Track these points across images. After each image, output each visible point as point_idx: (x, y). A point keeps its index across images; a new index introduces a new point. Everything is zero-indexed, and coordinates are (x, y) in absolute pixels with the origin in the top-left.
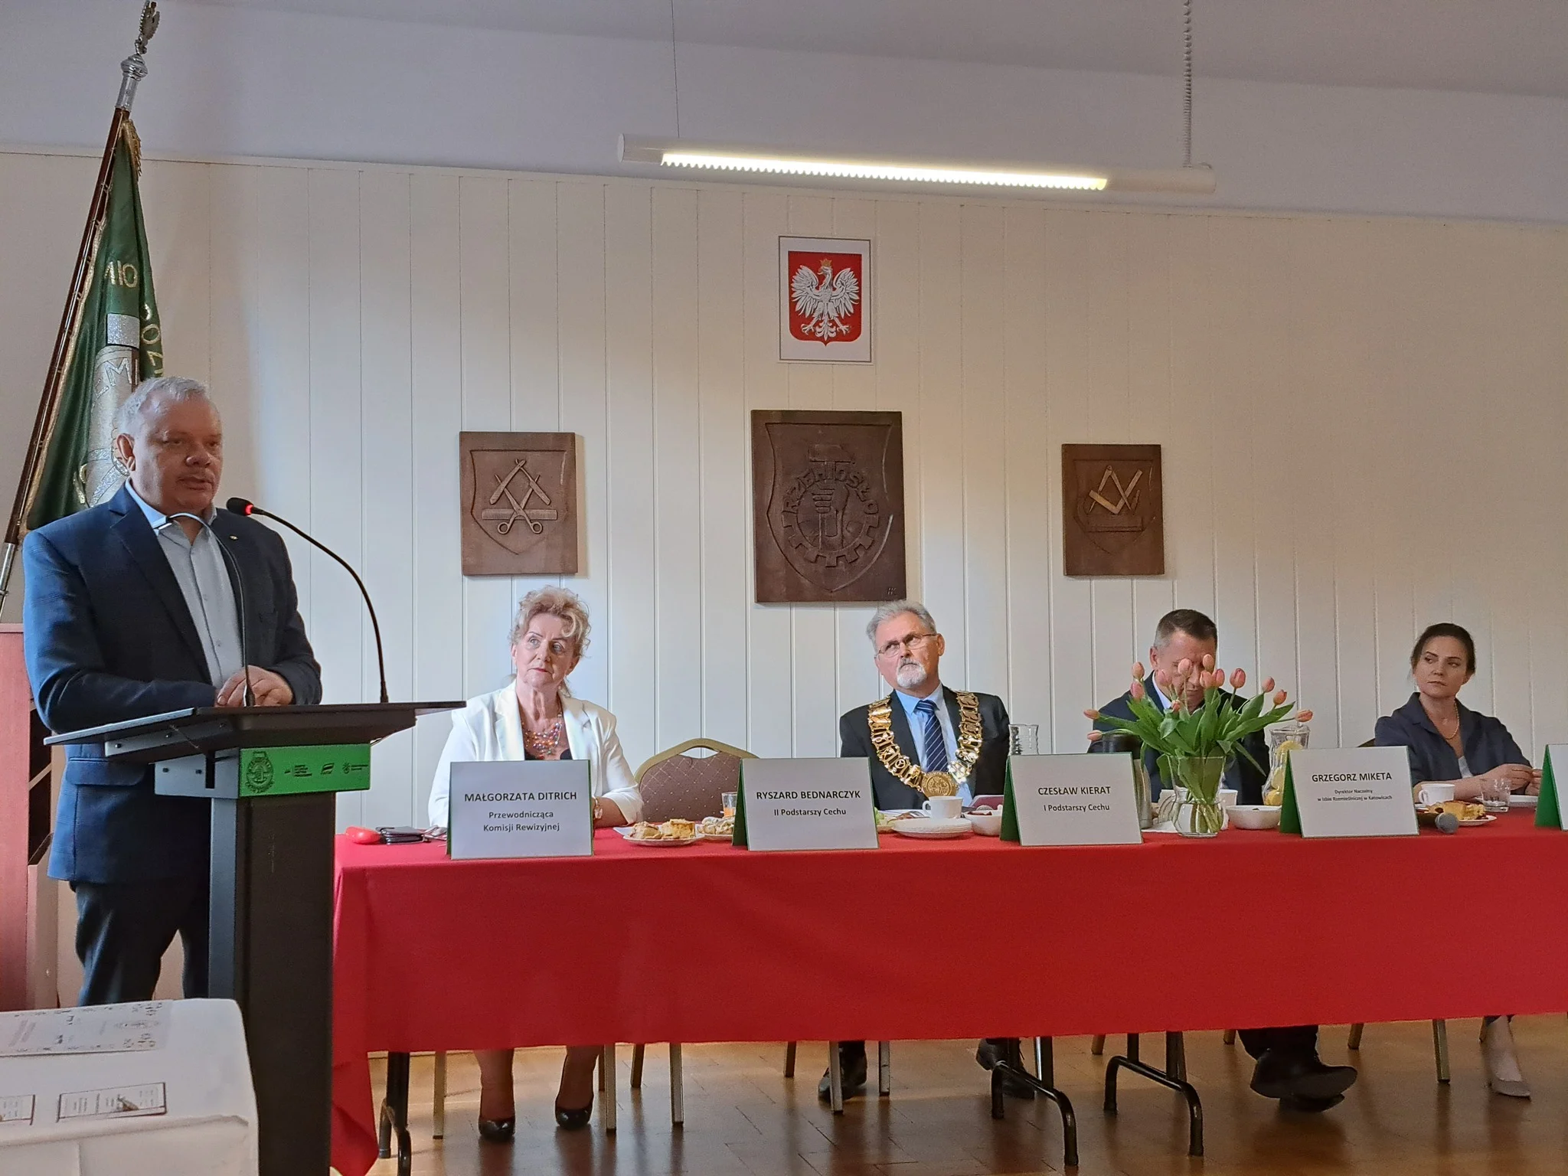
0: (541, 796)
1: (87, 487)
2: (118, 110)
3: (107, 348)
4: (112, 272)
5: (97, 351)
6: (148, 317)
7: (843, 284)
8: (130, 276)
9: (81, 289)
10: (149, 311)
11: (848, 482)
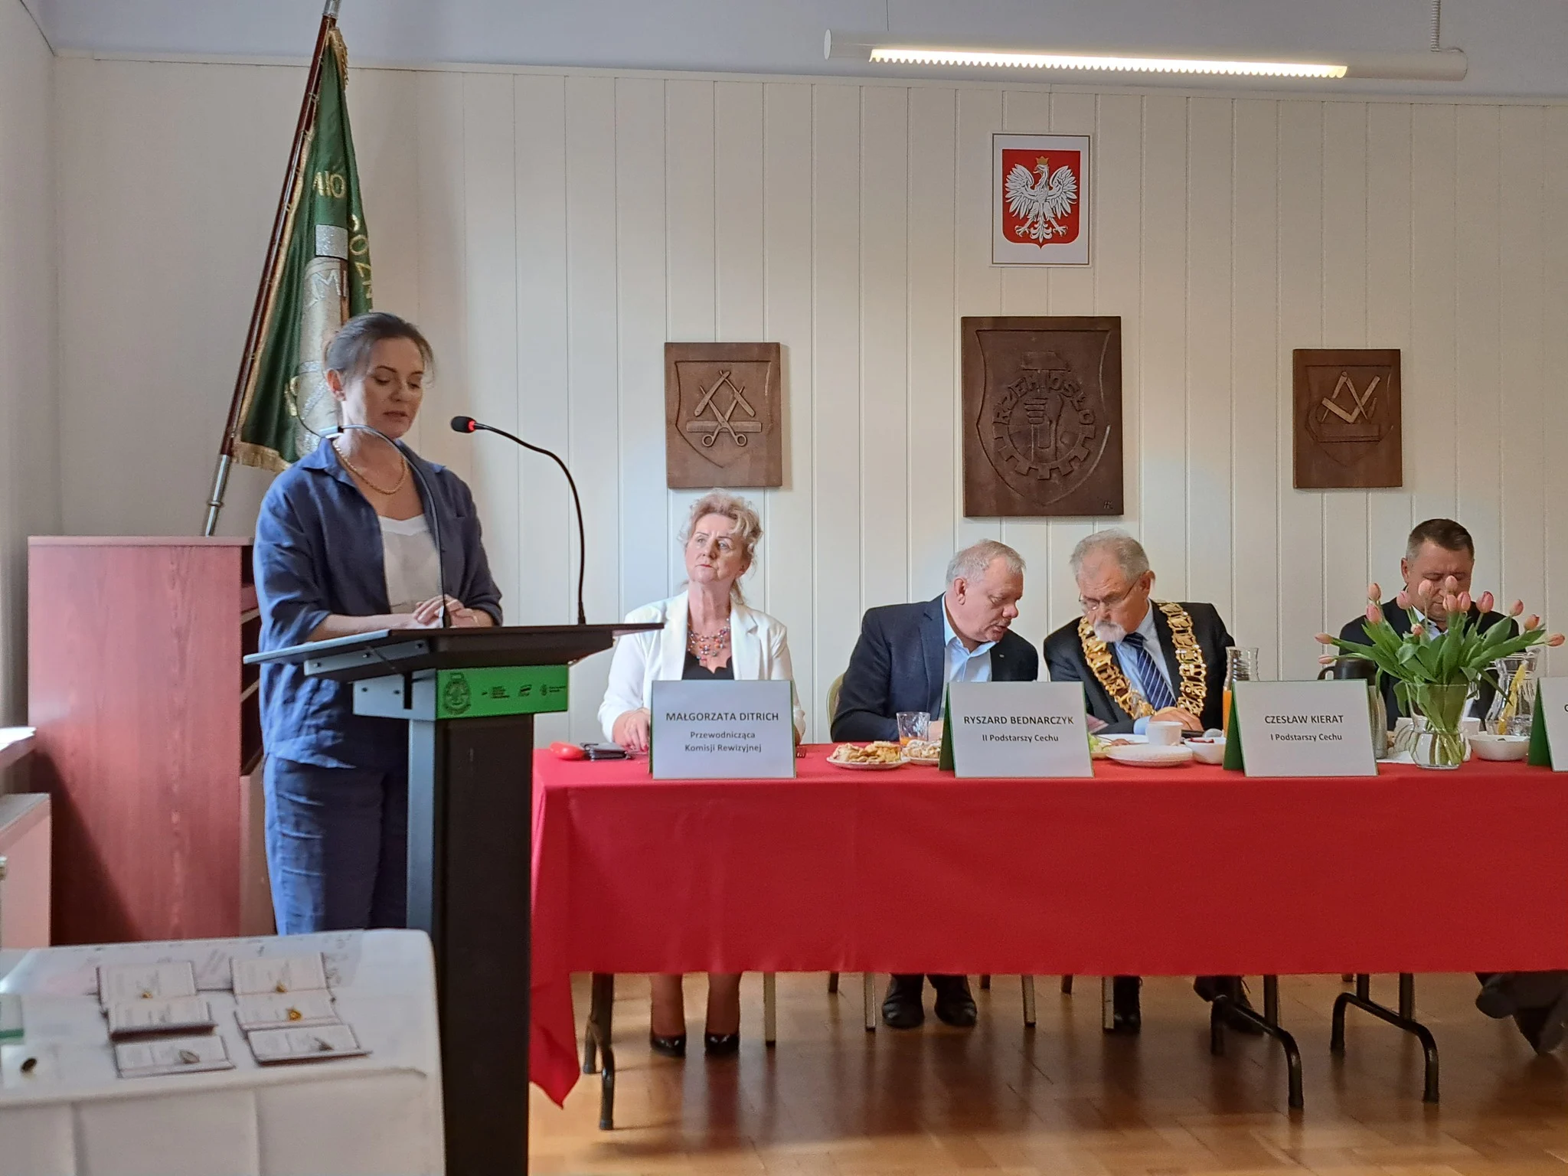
0: (743, 716)
1: (299, 399)
2: (325, 18)
3: (316, 259)
4: (320, 183)
5: (306, 263)
6: (356, 228)
7: (1060, 183)
8: (338, 186)
9: (291, 201)
10: (357, 222)
11: (1062, 390)
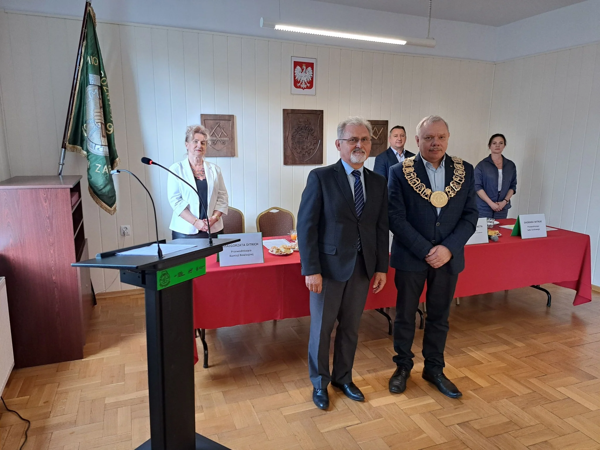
0: (247, 245)
1: (87, 131)
2: (87, 3)
3: (90, 85)
4: (89, 60)
5: (86, 87)
6: (103, 75)
7: (309, 72)
8: (95, 61)
9: (79, 65)
10: (103, 74)
11: (309, 130)
